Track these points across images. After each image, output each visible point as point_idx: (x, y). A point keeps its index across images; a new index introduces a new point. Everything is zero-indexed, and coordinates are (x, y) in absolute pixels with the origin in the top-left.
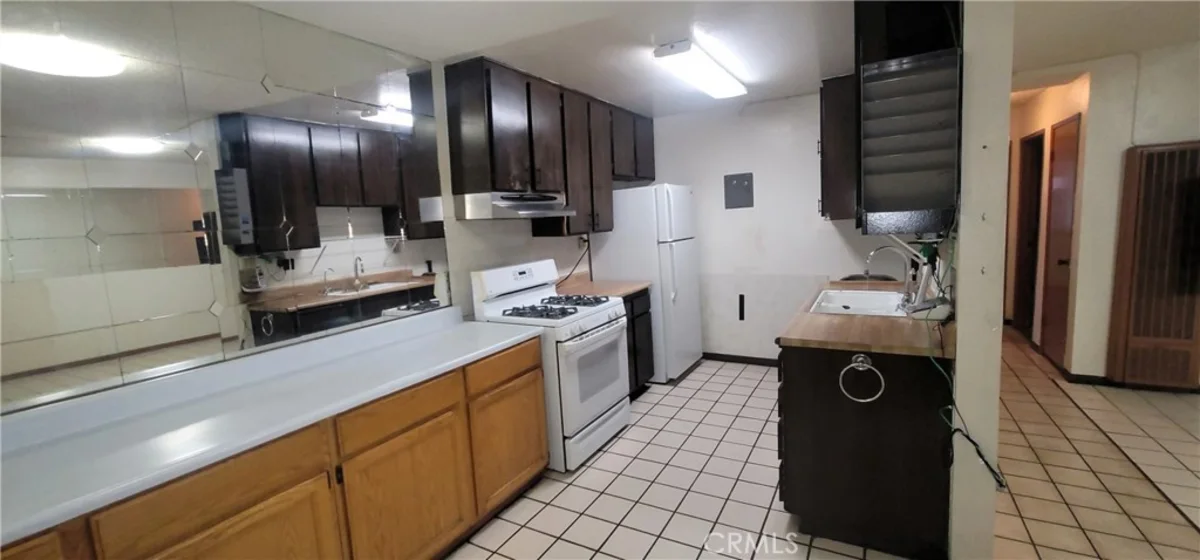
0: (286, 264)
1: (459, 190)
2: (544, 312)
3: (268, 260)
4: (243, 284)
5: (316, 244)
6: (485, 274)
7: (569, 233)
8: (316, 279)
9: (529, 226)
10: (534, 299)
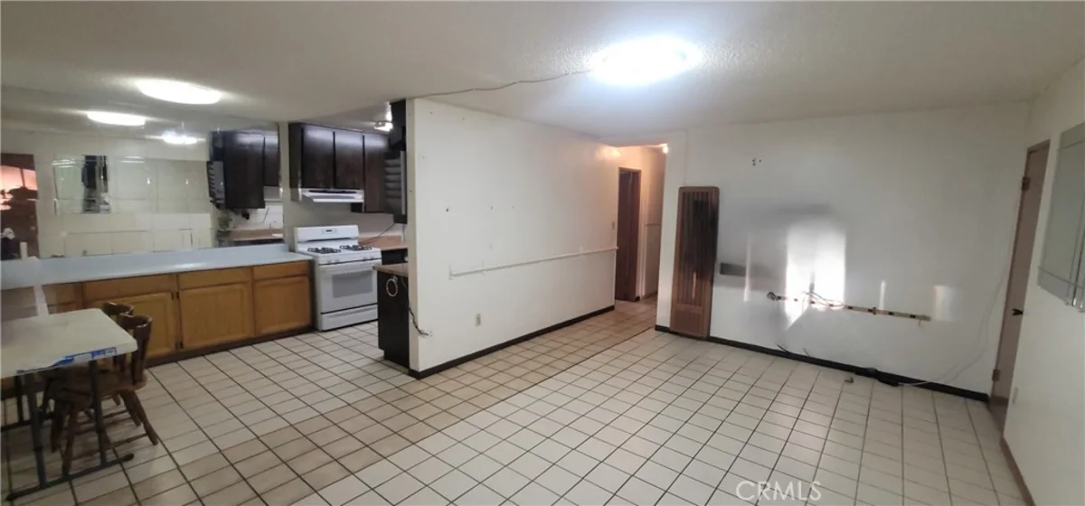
0: (247, 216)
1: (293, 185)
2: (355, 248)
3: (237, 213)
4: (220, 225)
5: (263, 206)
6: (300, 229)
7: (365, 212)
8: (265, 226)
9: (349, 207)
10: (351, 244)
